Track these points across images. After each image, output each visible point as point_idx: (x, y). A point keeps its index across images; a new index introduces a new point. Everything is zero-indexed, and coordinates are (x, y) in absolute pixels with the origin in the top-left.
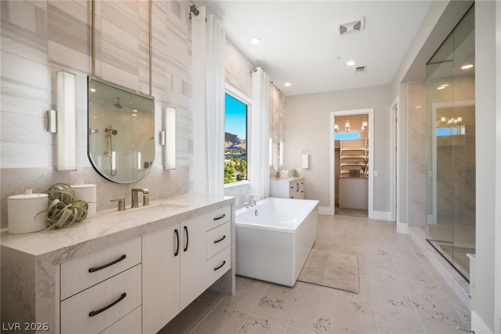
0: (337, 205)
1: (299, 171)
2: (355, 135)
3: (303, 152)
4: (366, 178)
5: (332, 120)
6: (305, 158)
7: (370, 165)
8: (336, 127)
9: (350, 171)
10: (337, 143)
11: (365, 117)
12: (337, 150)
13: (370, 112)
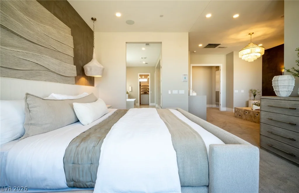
0: (140, 104)
1: (128, 92)
2: (146, 80)
3: (130, 86)
4: (148, 94)
5: (139, 75)
6: (130, 88)
7: (150, 90)
8: (140, 77)
9: (144, 92)
10: (140, 82)
11: (148, 75)
12: (140, 85)
13: (149, 74)
